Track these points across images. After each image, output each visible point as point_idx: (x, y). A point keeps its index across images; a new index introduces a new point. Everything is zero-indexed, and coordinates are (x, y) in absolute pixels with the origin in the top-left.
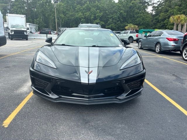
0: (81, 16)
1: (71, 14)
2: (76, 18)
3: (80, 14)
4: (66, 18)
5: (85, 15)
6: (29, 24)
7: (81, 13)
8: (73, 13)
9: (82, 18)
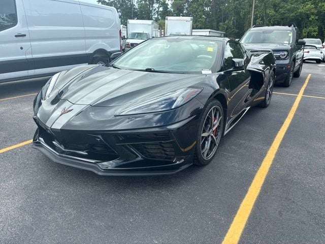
0: (310, 10)
1: (288, 7)
2: (298, 14)
3: (309, 6)
4: (277, 16)
5: (320, 6)
6: (210, 31)
7: (312, 4)
8: (293, 5)
9: (313, 14)
